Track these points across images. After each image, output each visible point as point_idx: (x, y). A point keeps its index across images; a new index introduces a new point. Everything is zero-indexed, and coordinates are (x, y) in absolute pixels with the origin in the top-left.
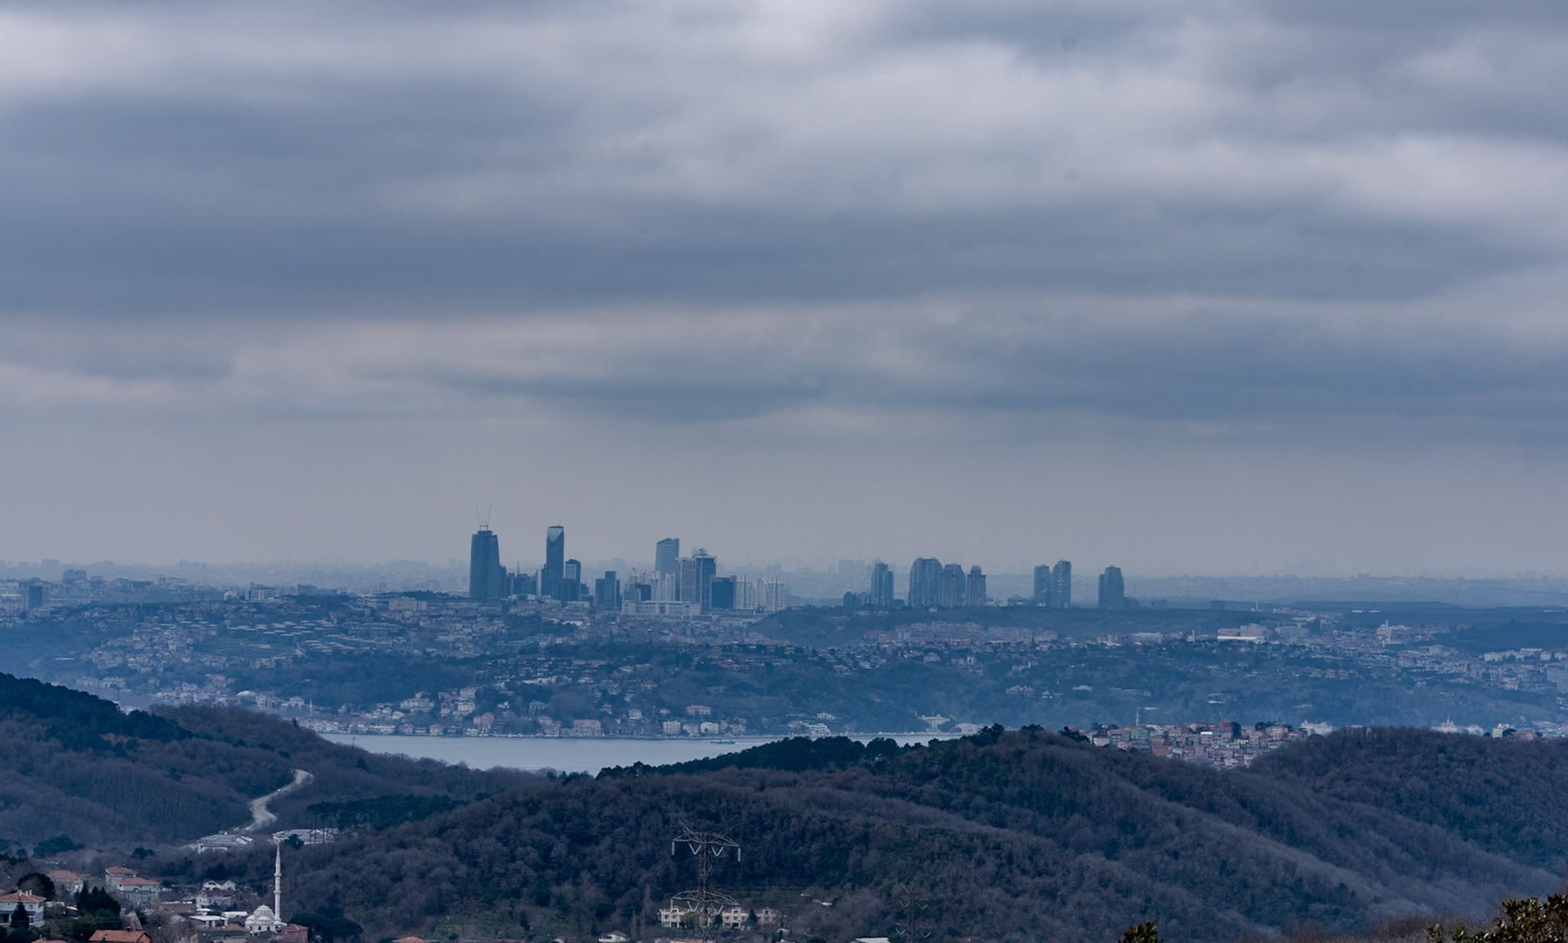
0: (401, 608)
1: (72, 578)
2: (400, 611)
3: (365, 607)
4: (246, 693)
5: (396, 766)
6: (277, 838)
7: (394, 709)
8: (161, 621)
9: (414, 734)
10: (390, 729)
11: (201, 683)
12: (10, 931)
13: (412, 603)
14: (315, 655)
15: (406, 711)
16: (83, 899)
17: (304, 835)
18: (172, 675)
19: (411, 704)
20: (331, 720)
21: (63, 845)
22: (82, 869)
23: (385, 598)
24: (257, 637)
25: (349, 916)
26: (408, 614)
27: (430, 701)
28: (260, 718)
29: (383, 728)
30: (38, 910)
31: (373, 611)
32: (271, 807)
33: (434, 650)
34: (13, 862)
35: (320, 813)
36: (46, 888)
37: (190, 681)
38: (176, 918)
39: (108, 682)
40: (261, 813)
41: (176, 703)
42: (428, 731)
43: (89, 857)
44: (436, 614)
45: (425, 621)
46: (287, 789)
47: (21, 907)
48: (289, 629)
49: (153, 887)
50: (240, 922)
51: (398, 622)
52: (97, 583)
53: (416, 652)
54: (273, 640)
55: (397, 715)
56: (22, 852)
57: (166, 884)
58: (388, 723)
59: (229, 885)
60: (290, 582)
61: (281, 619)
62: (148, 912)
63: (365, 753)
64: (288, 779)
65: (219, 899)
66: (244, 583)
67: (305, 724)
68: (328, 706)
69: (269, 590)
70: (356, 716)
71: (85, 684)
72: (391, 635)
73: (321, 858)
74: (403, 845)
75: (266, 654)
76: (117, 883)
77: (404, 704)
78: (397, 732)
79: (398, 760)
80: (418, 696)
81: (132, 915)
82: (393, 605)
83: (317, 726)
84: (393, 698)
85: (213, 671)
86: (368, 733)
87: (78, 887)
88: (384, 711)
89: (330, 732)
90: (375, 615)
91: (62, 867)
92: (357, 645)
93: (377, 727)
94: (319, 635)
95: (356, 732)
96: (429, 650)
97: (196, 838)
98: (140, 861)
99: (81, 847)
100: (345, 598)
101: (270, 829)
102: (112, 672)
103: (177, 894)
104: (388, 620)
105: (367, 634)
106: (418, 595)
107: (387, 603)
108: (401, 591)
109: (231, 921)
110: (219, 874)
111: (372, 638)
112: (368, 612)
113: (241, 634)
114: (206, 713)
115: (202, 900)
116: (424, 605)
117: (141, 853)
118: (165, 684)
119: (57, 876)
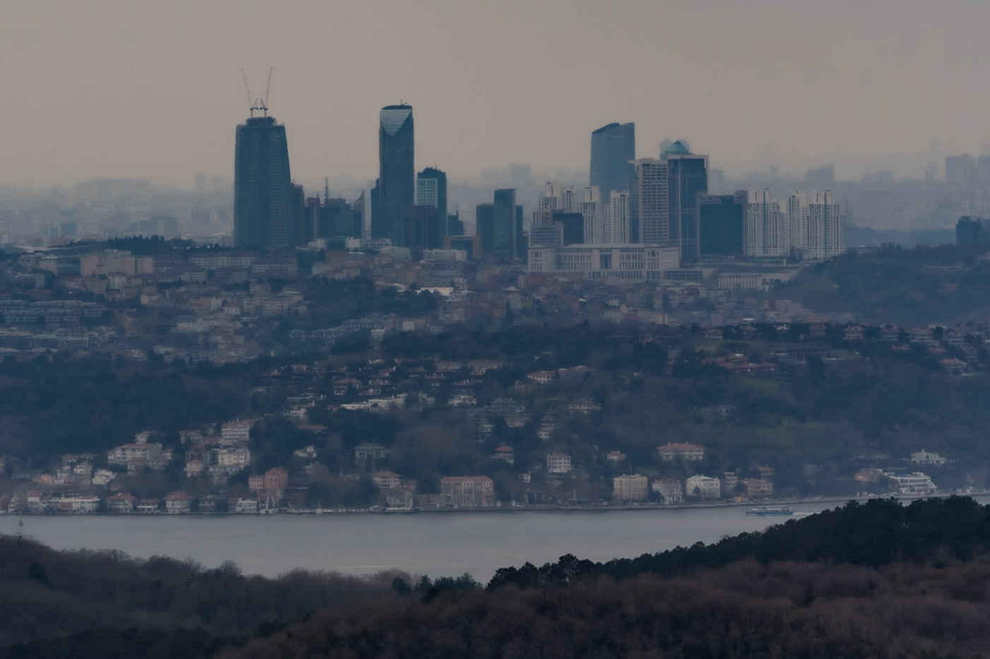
0: (105, 271)
2: (103, 277)
3: (35, 271)
7: (100, 464)
9: (135, 512)
10: (89, 503)
13: (124, 262)
15: (119, 469)
19: (129, 455)
23: (74, 250)
26: (117, 282)
27: (164, 449)
29: (75, 502)
31: (51, 279)
33: (170, 349)
42: (162, 506)
44: (170, 280)
45: (149, 295)
51: (100, 299)
53: (136, 354)
55: (102, 478)
58: (85, 493)
63: (42, 550)
70: (23, 480)
72: (88, 322)
77: (116, 456)
78: (102, 510)
79: (107, 563)
80: (142, 438)
82: (89, 265)
84: (95, 446)
86: (50, 512)
88: (78, 470)
90: (54, 285)
92: (22, 344)
93: (64, 500)
95: (25, 510)
96: (161, 350)
104: (80, 295)
105: (41, 323)
106: (137, 246)
107: (77, 262)
108: (104, 237)
111: (51, 331)
112: (40, 280)
116: (147, 264)
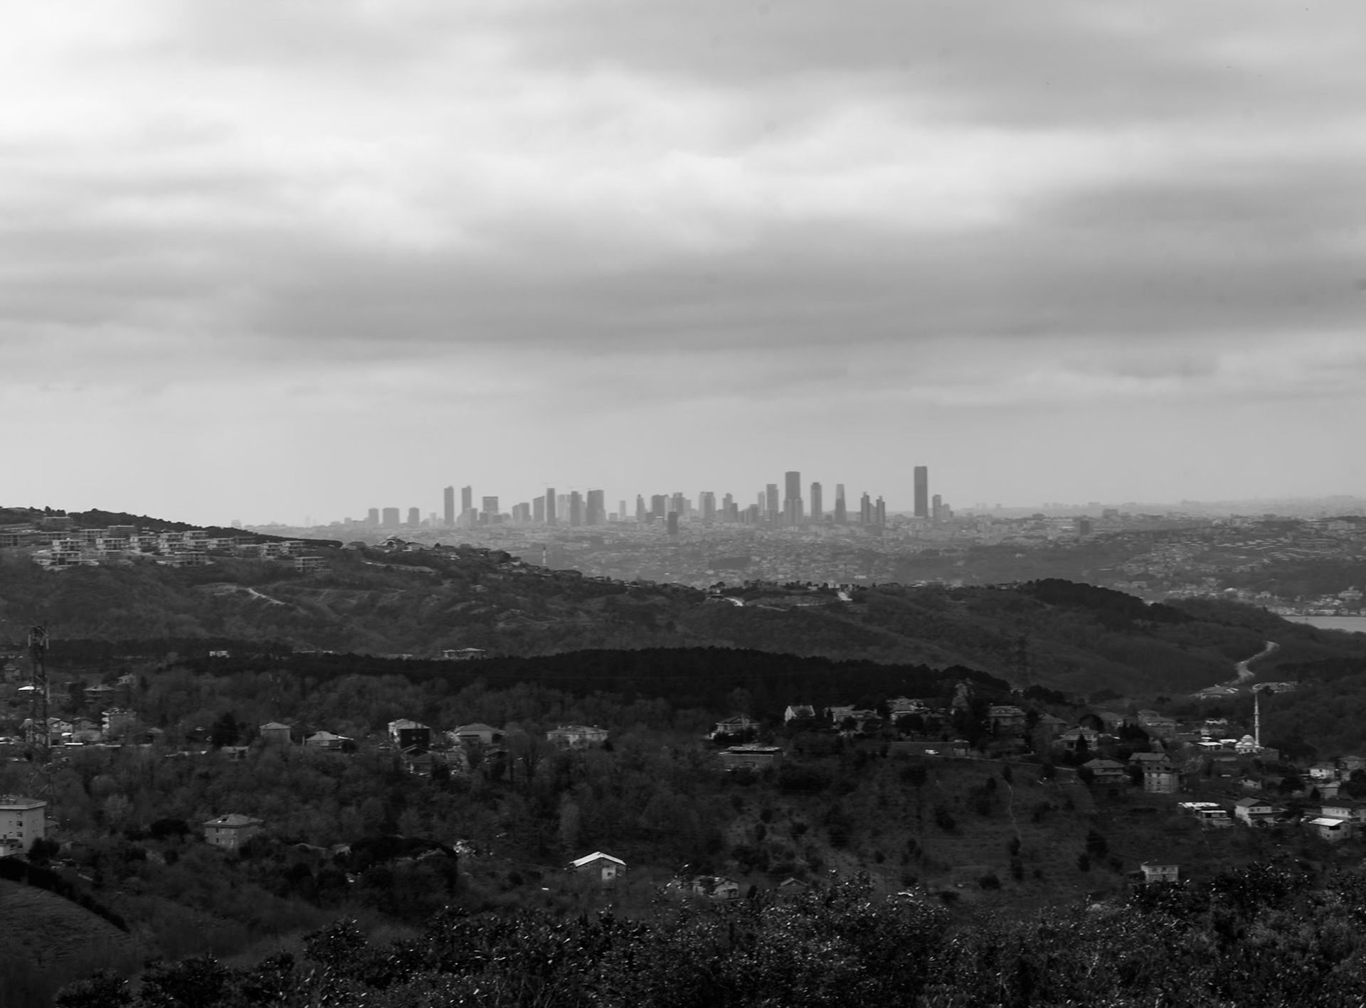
0: (1337, 528)
1: (1109, 514)
2: (1336, 531)
3: (1311, 528)
4: (1231, 589)
5: (1337, 637)
6: (1255, 689)
7: (1336, 598)
8: (1170, 542)
9: (1349, 615)
10: (1332, 612)
11: (1198, 582)
12: (1075, 753)
13: (1345, 525)
14: (1277, 562)
15: (1342, 599)
16: (1123, 731)
17: (1273, 686)
18: (1180, 578)
19: (1347, 594)
20: (1289, 606)
21: (1108, 695)
22: (1121, 711)
23: (1325, 521)
24: (1237, 551)
25: (1307, 742)
26: (1342, 532)
27: (1360, 592)
28: (1241, 606)
29: (1327, 611)
30: (1094, 739)
31: (1317, 531)
32: (1250, 668)
33: (1361, 556)
34: (1075, 707)
35: (1284, 671)
36: (1099, 725)
37: (1192, 582)
38: (1188, 744)
39: (1135, 584)
40: (1244, 673)
41: (1183, 598)
42: (1359, 613)
43: (1126, 703)
44: (1361, 532)
45: (1354, 536)
46: (1261, 654)
47: (1082, 738)
48: (1259, 545)
49: (1170, 723)
50: (1232, 746)
51: (1335, 538)
52: (1125, 518)
53: (1349, 558)
54: (1250, 553)
55: (1337, 602)
56: (1082, 700)
57: (1180, 721)
58: (1330, 608)
59: (1223, 721)
60: (1258, 513)
61: (1253, 539)
62: (1168, 740)
63: (1315, 629)
64: (1262, 648)
65: (1217, 731)
66: (1226, 514)
67: (1272, 610)
68: (1289, 599)
69: (1244, 519)
70: (1307, 603)
71: (1120, 586)
72: (1332, 547)
73: (1286, 701)
74: (1344, 693)
75: (1243, 562)
76: (1147, 721)
77: (1341, 595)
78: (1336, 614)
79: (1339, 633)
80: (1351, 588)
81: (1157, 742)
82: (1331, 526)
83: (1280, 611)
84: (1334, 591)
85: (1208, 575)
86: (1317, 615)
87: (1120, 724)
88: (1328, 600)
89: (1289, 614)
90: (1318, 533)
91: (1108, 710)
92: (1307, 554)
93: (1322, 611)
94: (1281, 549)
95: (1309, 614)
96: (1358, 556)
97: (1199, 689)
98: (1161, 706)
99: (1121, 696)
100: (1297, 522)
101: (1250, 683)
102: (1138, 577)
103: (1187, 728)
104: (1328, 537)
105: (1313, 547)
106: (1349, 519)
107: (1326, 525)
108: (1336, 516)
109: (1226, 745)
110: (1216, 714)
111: (1317, 550)
112: (1313, 531)
113: (1226, 549)
114: (1203, 603)
115: (1204, 731)
116: (1353, 526)
117: (1162, 700)
118: (1174, 585)
119: (1106, 716)
